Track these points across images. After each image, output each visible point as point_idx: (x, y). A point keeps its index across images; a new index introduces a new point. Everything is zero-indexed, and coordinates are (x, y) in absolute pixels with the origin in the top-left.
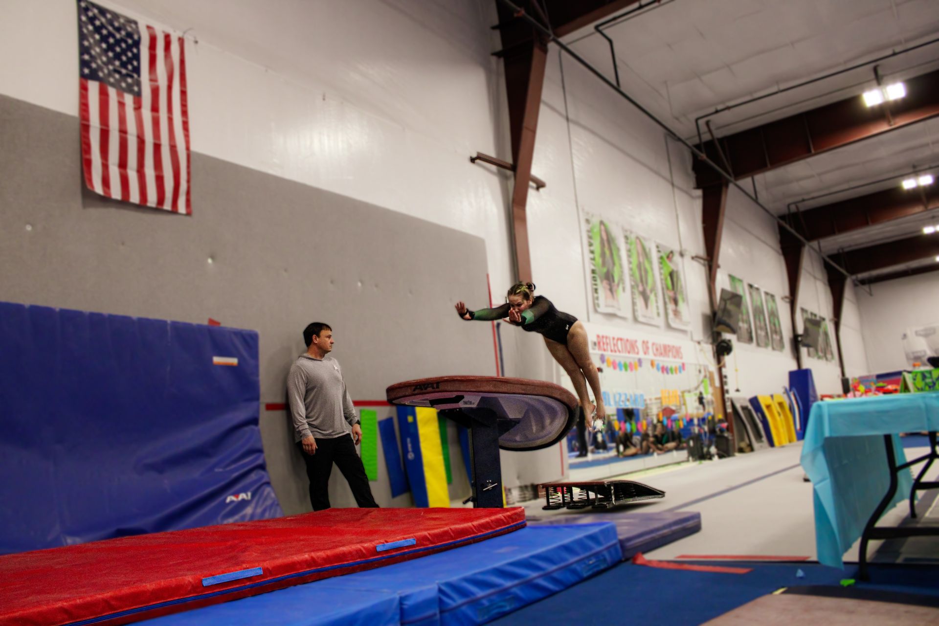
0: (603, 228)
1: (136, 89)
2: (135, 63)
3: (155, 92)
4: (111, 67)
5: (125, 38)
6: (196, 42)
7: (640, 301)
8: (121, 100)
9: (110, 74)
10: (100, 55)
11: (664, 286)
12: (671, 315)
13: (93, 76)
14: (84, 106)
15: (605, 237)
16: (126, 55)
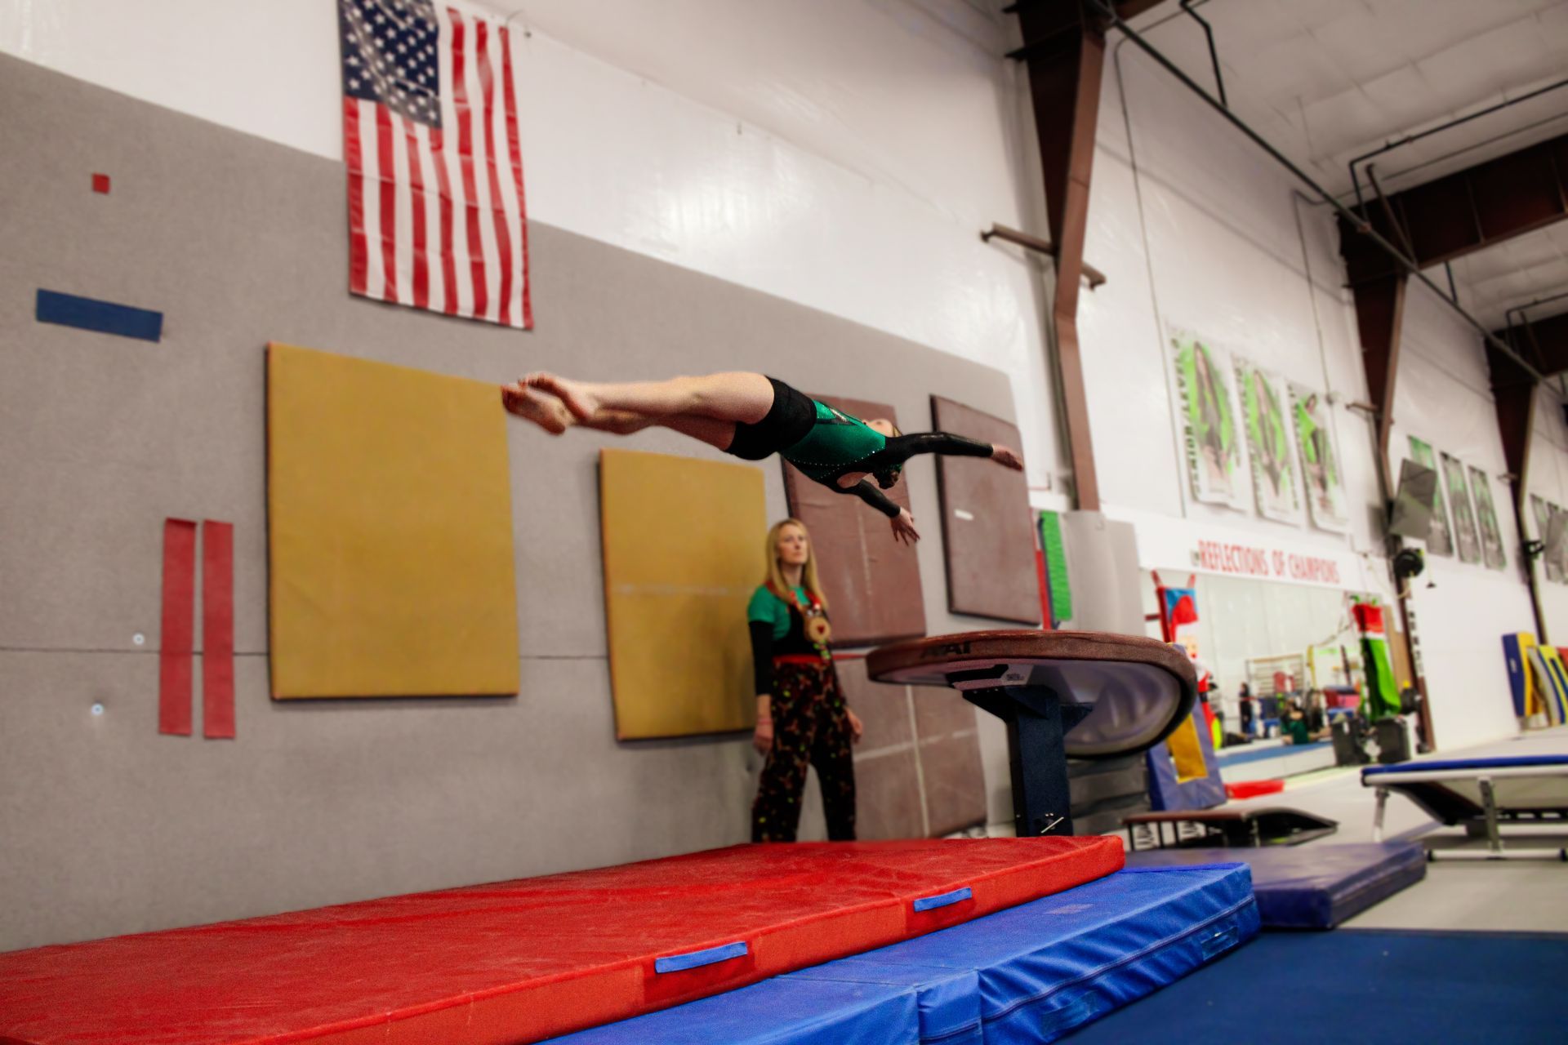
0: (1199, 354)
1: (432, 115)
2: (430, 72)
3: (464, 119)
4: (391, 79)
5: (413, 29)
6: (528, 35)
7: (1265, 482)
8: (411, 134)
9: (390, 91)
10: (374, 60)
11: (1304, 456)
12: (1316, 507)
13: (366, 92)
14: (352, 145)
15: (1203, 372)
16: (416, 59)
